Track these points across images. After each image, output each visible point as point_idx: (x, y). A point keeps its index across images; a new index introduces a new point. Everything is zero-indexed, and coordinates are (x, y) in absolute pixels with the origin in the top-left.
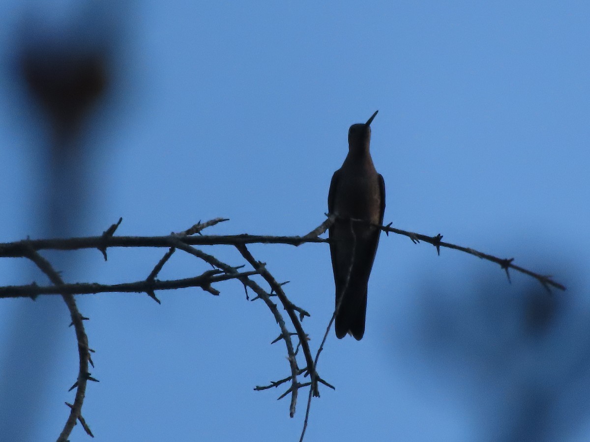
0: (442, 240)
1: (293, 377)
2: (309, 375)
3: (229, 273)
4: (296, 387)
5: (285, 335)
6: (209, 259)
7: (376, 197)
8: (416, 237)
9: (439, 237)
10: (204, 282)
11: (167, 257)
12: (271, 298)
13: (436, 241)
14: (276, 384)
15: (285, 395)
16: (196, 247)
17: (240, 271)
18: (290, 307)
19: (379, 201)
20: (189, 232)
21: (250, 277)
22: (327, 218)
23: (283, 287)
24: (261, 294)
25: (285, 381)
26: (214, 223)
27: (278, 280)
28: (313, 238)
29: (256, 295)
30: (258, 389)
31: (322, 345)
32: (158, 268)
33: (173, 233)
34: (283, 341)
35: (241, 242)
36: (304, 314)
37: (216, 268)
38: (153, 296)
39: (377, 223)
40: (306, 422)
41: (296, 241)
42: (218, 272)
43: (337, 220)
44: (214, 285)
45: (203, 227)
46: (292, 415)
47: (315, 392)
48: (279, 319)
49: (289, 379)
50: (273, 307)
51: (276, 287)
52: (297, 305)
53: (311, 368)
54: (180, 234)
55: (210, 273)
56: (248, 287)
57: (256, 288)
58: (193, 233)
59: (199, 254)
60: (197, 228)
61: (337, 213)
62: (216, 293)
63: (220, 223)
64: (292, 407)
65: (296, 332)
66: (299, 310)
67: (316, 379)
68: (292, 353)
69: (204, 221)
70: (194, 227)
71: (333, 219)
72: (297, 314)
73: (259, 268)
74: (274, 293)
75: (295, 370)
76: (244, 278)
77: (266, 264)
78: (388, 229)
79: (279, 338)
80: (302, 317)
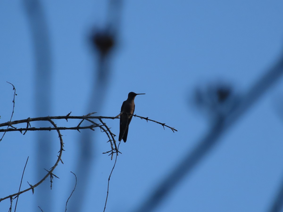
1: (112, 151)
2: (116, 150)
3: (97, 125)
4: (113, 153)
5: (110, 141)
6: (92, 122)
8: (142, 118)
9: (147, 118)
10: (91, 127)
11: (82, 121)
12: (107, 132)
13: (147, 119)
14: (108, 152)
15: (110, 155)
16: (89, 119)
17: (100, 125)
18: (111, 134)
20: (87, 115)
21: (102, 127)
23: (110, 129)
24: (105, 131)
25: (110, 151)
26: (93, 113)
27: (109, 127)
28: (117, 117)
29: (103, 131)
30: (103, 153)
32: (80, 124)
33: (83, 116)
34: (110, 142)
35: (100, 118)
36: (115, 135)
37: (94, 124)
38: (79, 130)
40: (116, 160)
41: (113, 118)
42: (94, 125)
43: (123, 113)
44: (93, 128)
45: (91, 114)
46: (111, 159)
47: (117, 155)
48: (109, 136)
49: (111, 151)
50: (107, 134)
51: (108, 129)
52: (113, 133)
53: (116, 149)
54: (85, 116)
56: (101, 129)
57: (103, 129)
58: (88, 116)
59: (90, 121)
60: (89, 115)
61: (123, 112)
62: (94, 130)
63: (95, 113)
66: (113, 134)
67: (117, 151)
68: (112, 145)
69: (91, 113)
70: (89, 114)
71: (122, 113)
72: (113, 136)
73: (104, 124)
74: (108, 130)
75: (113, 149)
76: (101, 127)
77: (106, 123)
78: (135, 116)
79: (109, 141)
80: (114, 136)
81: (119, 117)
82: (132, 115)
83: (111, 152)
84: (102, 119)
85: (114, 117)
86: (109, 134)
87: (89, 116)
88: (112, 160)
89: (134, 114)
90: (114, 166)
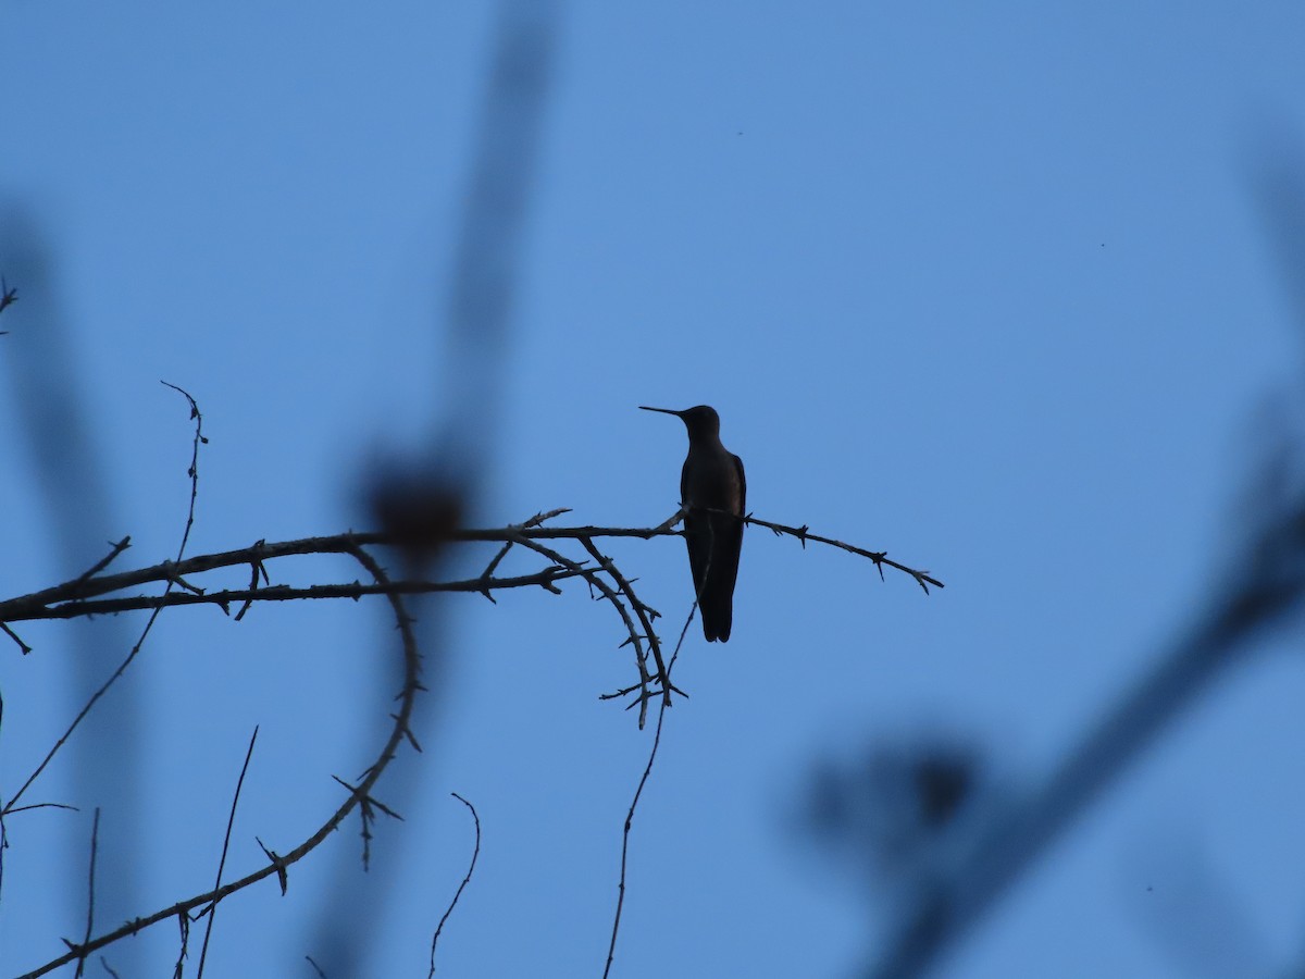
0: (807, 533)
1: (643, 685)
2: (661, 683)
3: (573, 569)
4: (646, 695)
5: (634, 639)
6: (551, 554)
7: (735, 479)
8: (779, 529)
9: (804, 529)
10: (544, 579)
11: (504, 552)
12: (618, 597)
13: (801, 533)
14: (624, 693)
15: (633, 704)
16: (536, 541)
17: (584, 567)
18: (639, 607)
19: (738, 485)
20: (528, 524)
21: (596, 574)
22: (680, 508)
23: (631, 585)
24: (608, 593)
25: (633, 689)
26: (555, 513)
27: (626, 577)
28: (665, 530)
29: (602, 594)
30: (604, 697)
31: (676, 654)
33: (510, 526)
34: (632, 645)
35: (585, 535)
36: (654, 614)
37: (558, 564)
38: (488, 595)
39: (736, 513)
41: (645, 534)
42: (560, 568)
43: (691, 510)
44: (555, 583)
45: (543, 519)
46: (641, 727)
47: (667, 702)
48: (627, 620)
49: (638, 687)
50: (620, 608)
51: (624, 585)
52: (647, 605)
53: (662, 676)
54: (519, 526)
55: (552, 569)
56: (593, 585)
57: (601, 585)
58: (533, 525)
59: (539, 549)
60: (537, 520)
61: (691, 502)
62: (557, 592)
63: (561, 514)
64: (642, 718)
65: (646, 635)
66: (649, 610)
67: (668, 687)
68: (641, 659)
69: (544, 512)
70: (534, 518)
71: (687, 510)
72: (647, 614)
73: (605, 563)
74: (622, 591)
75: (645, 677)
76: (588, 575)
77: (612, 559)
78: (753, 521)
79: (628, 642)
80: (652, 618)
83: (637, 693)
84: (595, 540)
85: (653, 526)
87: (537, 527)
88: (644, 727)
90: (650, 764)
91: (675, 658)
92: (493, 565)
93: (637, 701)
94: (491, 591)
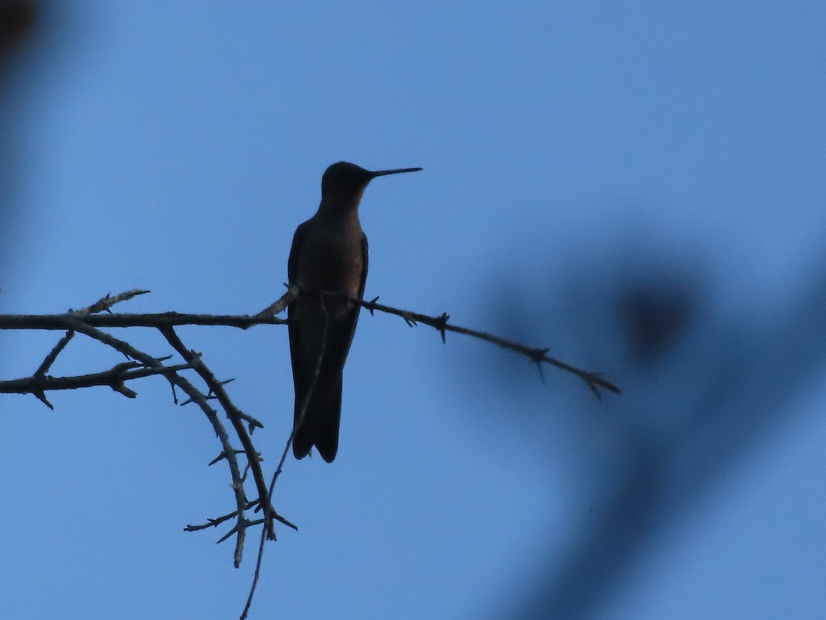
0: (449, 322)
1: (239, 513)
2: (261, 511)
3: (150, 366)
4: (242, 525)
5: (228, 454)
6: (122, 347)
7: (358, 260)
8: (412, 318)
9: (444, 319)
10: (115, 379)
11: (62, 344)
12: (209, 402)
13: (440, 323)
14: (215, 523)
15: (227, 536)
16: (104, 330)
17: (165, 364)
18: (234, 415)
19: (360, 269)
20: (94, 308)
21: (180, 373)
22: (285, 290)
23: (225, 387)
24: (195, 397)
25: (227, 517)
26: (128, 296)
27: (219, 377)
28: (267, 318)
29: (188, 397)
30: (191, 529)
31: (280, 466)
33: (71, 310)
34: (225, 462)
35: (166, 323)
36: (254, 424)
37: (132, 360)
38: (43, 398)
40: (257, 572)
41: (243, 323)
42: (135, 365)
43: (301, 293)
44: (128, 384)
45: (113, 302)
46: (237, 564)
47: (270, 534)
48: (219, 430)
49: (233, 515)
50: (211, 415)
51: (216, 387)
52: (245, 411)
53: (264, 500)
54: (81, 312)
55: (123, 367)
56: (176, 386)
57: (187, 387)
58: (99, 311)
59: (108, 340)
60: (105, 304)
61: (301, 283)
62: (130, 394)
63: (136, 297)
64: (238, 553)
65: (244, 450)
66: (247, 418)
67: (271, 515)
68: (237, 479)
69: (115, 293)
70: (101, 301)
71: (295, 292)
72: (245, 424)
73: (192, 359)
74: (213, 394)
75: (242, 503)
76: (171, 374)
77: (200, 354)
78: (372, 306)
79: (219, 458)
80: (252, 427)
81: (283, 315)
82: (353, 301)
83: (233, 523)
84: (179, 330)
85: (252, 313)
86: (222, 414)
87: (104, 312)
88: (241, 565)
89: (368, 297)
90: (248, 606)
91: (279, 471)
92: (50, 360)
93: (232, 532)
94: (46, 392)
